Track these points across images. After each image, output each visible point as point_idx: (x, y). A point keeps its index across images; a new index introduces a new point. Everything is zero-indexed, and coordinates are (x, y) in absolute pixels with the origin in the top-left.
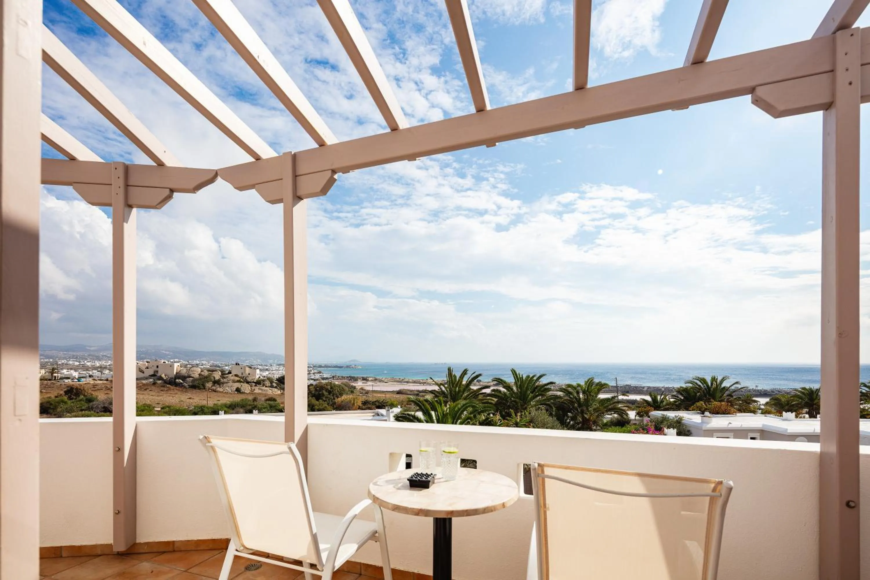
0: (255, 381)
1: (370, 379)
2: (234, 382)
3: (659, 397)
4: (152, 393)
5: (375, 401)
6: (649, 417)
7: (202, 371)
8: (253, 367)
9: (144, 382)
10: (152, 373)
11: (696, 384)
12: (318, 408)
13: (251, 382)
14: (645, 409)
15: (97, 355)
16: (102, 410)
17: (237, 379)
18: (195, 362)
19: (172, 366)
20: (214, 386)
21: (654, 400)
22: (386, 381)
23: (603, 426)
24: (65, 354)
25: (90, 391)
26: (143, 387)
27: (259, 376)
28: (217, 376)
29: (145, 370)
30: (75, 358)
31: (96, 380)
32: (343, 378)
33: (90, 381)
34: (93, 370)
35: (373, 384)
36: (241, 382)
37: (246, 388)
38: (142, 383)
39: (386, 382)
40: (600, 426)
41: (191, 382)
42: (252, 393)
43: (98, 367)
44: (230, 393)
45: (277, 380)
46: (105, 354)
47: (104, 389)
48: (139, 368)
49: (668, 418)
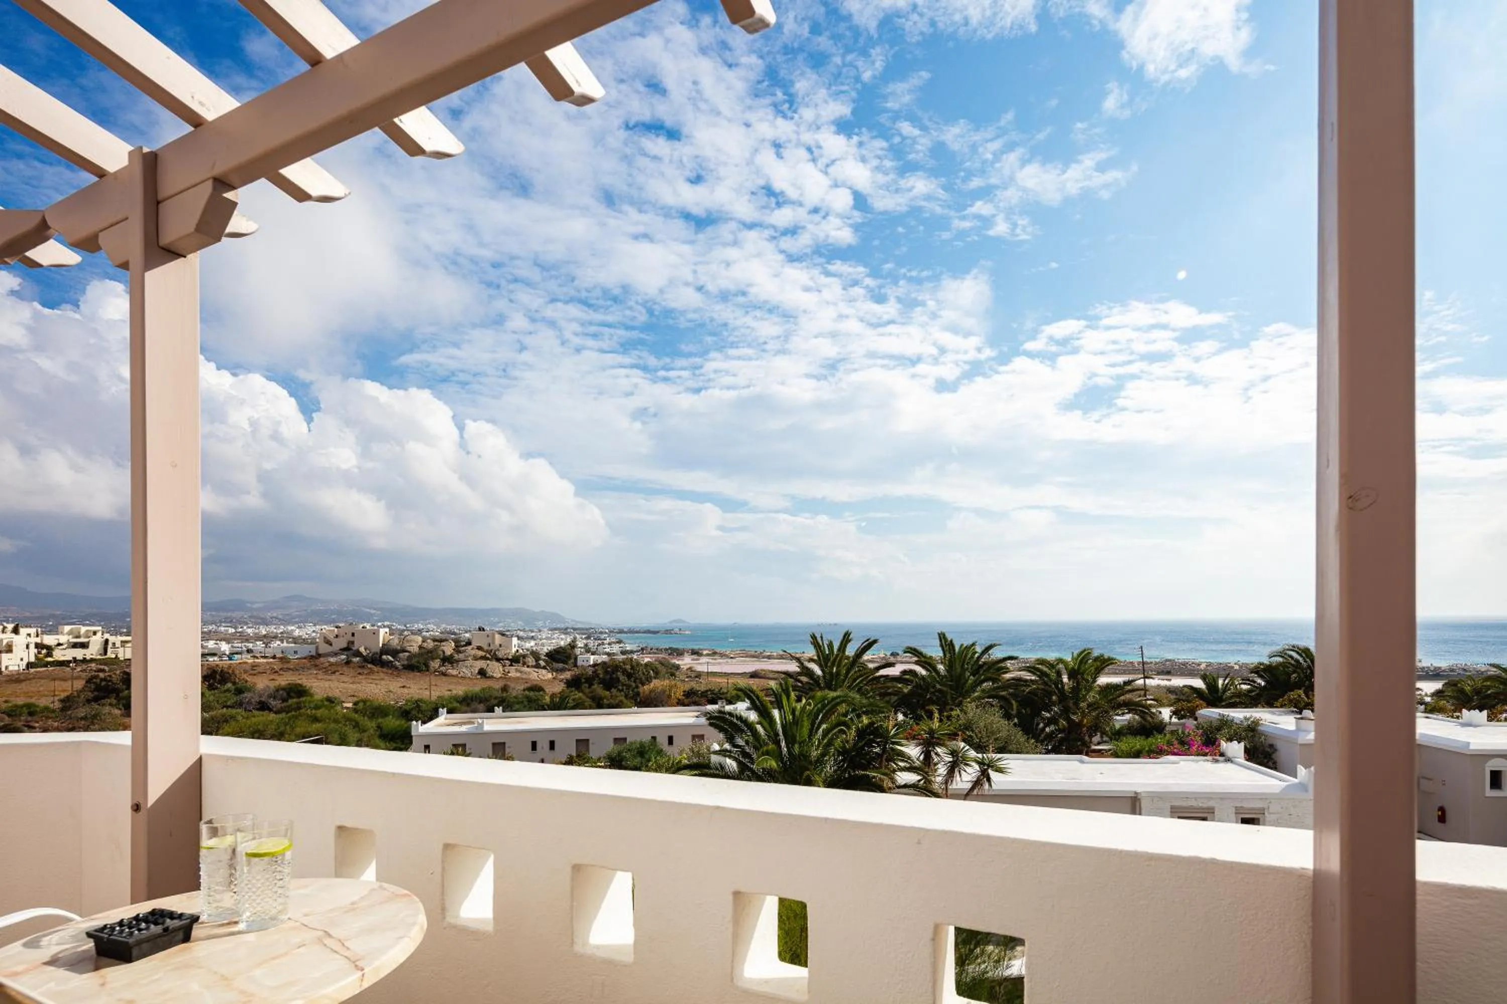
0: (510, 657)
1: (705, 652)
2: (476, 658)
3: (1220, 682)
4: (343, 678)
5: (707, 691)
6: (1196, 719)
7: (423, 642)
8: (508, 633)
9: (332, 660)
10: (344, 645)
11: (1291, 657)
12: (608, 702)
13: (503, 660)
14: (1189, 705)
15: (263, 616)
16: (258, 707)
17: (481, 653)
18: (416, 627)
19: (375, 633)
20: (443, 665)
21: (1212, 685)
22: (732, 656)
23: (1113, 734)
24: (213, 616)
25: (245, 676)
26: (329, 668)
27: (517, 648)
28: (448, 648)
29: (334, 641)
30: (228, 623)
31: (257, 658)
32: (659, 650)
33: (248, 659)
34: (256, 640)
35: (711, 661)
36: (487, 659)
37: (495, 669)
38: (329, 662)
39: (731, 658)
40: (1107, 736)
41: (407, 660)
42: (505, 678)
43: (265, 636)
44: (469, 678)
45: (547, 655)
46: (275, 615)
47: (268, 672)
48: (325, 638)
49: (1232, 721)
